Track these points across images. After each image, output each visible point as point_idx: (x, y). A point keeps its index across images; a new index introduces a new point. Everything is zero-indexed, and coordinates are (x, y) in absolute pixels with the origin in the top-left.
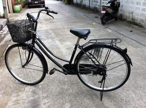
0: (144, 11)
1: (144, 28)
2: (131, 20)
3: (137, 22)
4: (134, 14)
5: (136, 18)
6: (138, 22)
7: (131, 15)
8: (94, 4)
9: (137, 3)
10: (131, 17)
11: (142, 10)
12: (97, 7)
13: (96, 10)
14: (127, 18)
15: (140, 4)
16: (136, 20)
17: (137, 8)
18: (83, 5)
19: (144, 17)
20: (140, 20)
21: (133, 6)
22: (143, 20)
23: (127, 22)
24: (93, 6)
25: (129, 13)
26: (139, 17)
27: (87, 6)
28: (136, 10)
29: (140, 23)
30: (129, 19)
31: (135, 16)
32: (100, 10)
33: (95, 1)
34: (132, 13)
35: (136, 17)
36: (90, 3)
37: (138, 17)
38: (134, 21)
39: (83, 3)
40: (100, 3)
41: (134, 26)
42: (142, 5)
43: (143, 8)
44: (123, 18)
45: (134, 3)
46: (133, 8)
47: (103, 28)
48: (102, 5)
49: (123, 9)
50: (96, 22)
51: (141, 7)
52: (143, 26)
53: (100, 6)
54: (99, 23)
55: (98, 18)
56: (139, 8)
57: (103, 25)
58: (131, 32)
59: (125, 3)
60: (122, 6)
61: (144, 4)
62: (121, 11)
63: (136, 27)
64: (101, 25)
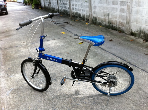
0: (123, 12)
1: (125, 34)
2: (108, 24)
4: (110, 16)
5: (113, 22)
6: (117, 26)
7: (107, 18)
10: (107, 21)
11: (120, 11)
12: (67, 9)
13: (66, 13)
14: (103, 22)
15: (117, 4)
16: (114, 24)
17: (113, 8)
18: (52, 8)
19: (124, 19)
20: (119, 23)
21: (109, 6)
22: (123, 24)
23: (103, 26)
24: (62, 9)
25: (104, 16)
26: (117, 20)
27: (56, 9)
28: (113, 11)
29: (119, 27)
30: (104, 23)
31: (112, 19)
32: (70, 13)
33: (64, 4)
34: (108, 15)
35: (113, 20)
36: (59, 5)
37: (116, 19)
38: (112, 25)
39: (52, 6)
40: (70, 5)
41: (113, 32)
42: (120, 5)
43: (122, 9)
44: (98, 22)
45: (109, 2)
46: (109, 9)
47: (75, 39)
48: (72, 7)
49: (96, 11)
50: (66, 30)
51: (119, 7)
52: (123, 31)
53: (70, 8)
54: (70, 32)
55: (69, 24)
56: (117, 9)
57: (75, 34)
58: (111, 42)
59: (98, 4)
60: (95, 7)
61: (122, 3)
62: (95, 14)
63: (115, 32)
64: (72, 34)
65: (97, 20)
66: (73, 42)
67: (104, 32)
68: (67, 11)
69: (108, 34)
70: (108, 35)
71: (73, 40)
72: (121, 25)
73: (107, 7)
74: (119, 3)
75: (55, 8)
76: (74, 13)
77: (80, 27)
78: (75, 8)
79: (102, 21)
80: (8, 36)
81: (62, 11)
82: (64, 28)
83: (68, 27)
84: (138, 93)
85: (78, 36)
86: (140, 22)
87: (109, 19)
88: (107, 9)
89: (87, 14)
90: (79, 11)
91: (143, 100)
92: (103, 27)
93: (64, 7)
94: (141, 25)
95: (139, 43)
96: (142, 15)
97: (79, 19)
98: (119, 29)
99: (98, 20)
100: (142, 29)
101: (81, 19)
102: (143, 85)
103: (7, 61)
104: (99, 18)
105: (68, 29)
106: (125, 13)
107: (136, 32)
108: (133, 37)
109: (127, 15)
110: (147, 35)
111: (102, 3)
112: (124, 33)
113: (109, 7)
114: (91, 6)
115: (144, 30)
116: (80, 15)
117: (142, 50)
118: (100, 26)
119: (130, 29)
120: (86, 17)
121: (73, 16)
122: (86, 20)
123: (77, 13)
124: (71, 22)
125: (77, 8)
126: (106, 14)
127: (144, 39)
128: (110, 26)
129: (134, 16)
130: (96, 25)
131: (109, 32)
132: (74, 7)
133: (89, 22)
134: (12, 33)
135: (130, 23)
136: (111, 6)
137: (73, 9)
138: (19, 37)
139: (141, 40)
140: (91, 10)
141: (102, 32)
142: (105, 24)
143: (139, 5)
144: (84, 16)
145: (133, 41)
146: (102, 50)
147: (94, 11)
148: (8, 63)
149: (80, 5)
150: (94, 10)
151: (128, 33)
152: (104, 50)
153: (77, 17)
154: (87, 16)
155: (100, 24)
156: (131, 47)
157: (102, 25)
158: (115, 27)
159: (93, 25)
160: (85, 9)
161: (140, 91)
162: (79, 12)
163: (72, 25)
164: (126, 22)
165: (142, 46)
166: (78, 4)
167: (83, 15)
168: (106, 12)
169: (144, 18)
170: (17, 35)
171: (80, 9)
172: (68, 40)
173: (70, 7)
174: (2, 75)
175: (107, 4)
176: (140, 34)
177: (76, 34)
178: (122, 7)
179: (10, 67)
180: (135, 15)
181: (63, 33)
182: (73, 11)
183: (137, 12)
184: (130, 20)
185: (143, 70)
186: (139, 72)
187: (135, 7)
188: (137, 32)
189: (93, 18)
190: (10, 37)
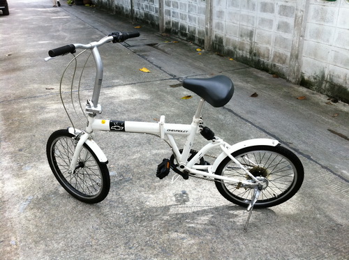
0: (286, 32)
1: (288, 81)
2: (248, 56)
3: (265, 61)
4: (255, 39)
5: (262, 51)
6: (270, 62)
7: (246, 40)
8: (144, 6)
9: (262, 7)
10: (248, 47)
11: (279, 28)
12: (153, 13)
13: (149, 22)
14: (237, 50)
15: (272, 11)
16: (264, 57)
17: (263, 21)
18: (117, 7)
19: (285, 48)
20: (275, 56)
21: (253, 15)
22: (283, 58)
23: (237, 59)
24: (141, 11)
25: (241, 36)
26: (270, 48)
27: (127, 11)
28: (261, 27)
29: (275, 65)
30: (241, 52)
31: (259, 45)
32: (160, 22)
34: (251, 34)
35: (262, 47)
37: (268, 46)
38: (257, 58)
39: (116, 3)
40: (160, 4)
41: (259, 75)
42: (280, 13)
43: (283, 23)
45: (254, 5)
46: (253, 22)
47: (172, 86)
48: (165, 8)
49: (223, 23)
50: (152, 63)
51: (277, 18)
52: (284, 75)
53: (160, 10)
54: (160, 68)
55: (157, 48)
56: (271, 22)
57: (171, 75)
58: (254, 99)
59: (229, 6)
60: (221, 13)
61: (285, 10)
62: (219, 29)
63: (264, 77)
64: (164, 73)
65: (224, 44)
66: (167, 93)
67: (238, 73)
68: (152, 17)
69: (249, 79)
70: (248, 82)
71: (169, 89)
72: (279, 61)
73: (248, 16)
74: (277, 9)
75: (123, 8)
76: (168, 23)
77: (184, 58)
78: (174, 12)
79: (235, 48)
80: (14, 70)
81: (141, 14)
82: (146, 59)
83: (154, 57)
84: (314, 218)
85: (178, 79)
86: (322, 58)
87: (252, 43)
88: (248, 21)
89: (201, 29)
90: (182, 19)
91: (324, 234)
92: (236, 62)
93: (146, 6)
94: (324, 65)
95: (317, 104)
96: (328, 41)
97: (181, 37)
98: (273, 69)
99: (226, 45)
100: (326, 73)
101: (185, 38)
102: (324, 201)
103: (14, 132)
104: (228, 40)
105: (155, 62)
106: (290, 35)
107: (312, 80)
108: (303, 90)
109: (295, 38)
110: (336, 88)
111: (237, 6)
112: (285, 78)
113: (253, 17)
114: (211, 11)
115: (330, 75)
116: (183, 28)
117: (323, 120)
118: (231, 59)
119: (298, 70)
120: (197, 35)
121: (168, 31)
122: (196, 42)
123: (178, 23)
124: (161, 45)
125: (177, 11)
126: (246, 32)
127: (328, 96)
128: (252, 60)
129: (310, 42)
130: (221, 56)
131: (250, 75)
132: (171, 8)
133: (203, 48)
134: (22, 63)
135: (299, 57)
136: (259, 14)
137: (168, 13)
138: (39, 74)
139: (323, 99)
140: (211, 19)
141: (235, 73)
142: (242, 56)
143: (323, 19)
144: (193, 32)
145: (304, 99)
146: (236, 117)
147: (218, 23)
148: (17, 136)
149: (185, 5)
150: (217, 21)
151: (293, 81)
152: (240, 117)
153: (176, 33)
154: (199, 33)
155: (230, 54)
156: (301, 113)
157: (235, 56)
158: (264, 63)
159: (214, 56)
160: (196, 16)
161: (318, 216)
162: (181, 22)
163: (163, 51)
164: (291, 55)
165: (325, 112)
166: (181, 3)
167: (192, 29)
168: (245, 27)
169: (332, 48)
170: (36, 69)
171: (186, 16)
172: (157, 89)
173: (160, 7)
174: (6, 164)
175: (248, 8)
176: (322, 83)
177: (174, 73)
178: (285, 19)
179: (22, 145)
180: (312, 40)
181: (145, 70)
182: (166, 18)
183: (318, 34)
184: (300, 50)
185: (326, 168)
186: (317, 171)
187: (314, 21)
188: (315, 79)
189: (213, 38)
190: (18, 73)
